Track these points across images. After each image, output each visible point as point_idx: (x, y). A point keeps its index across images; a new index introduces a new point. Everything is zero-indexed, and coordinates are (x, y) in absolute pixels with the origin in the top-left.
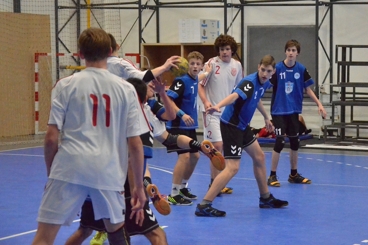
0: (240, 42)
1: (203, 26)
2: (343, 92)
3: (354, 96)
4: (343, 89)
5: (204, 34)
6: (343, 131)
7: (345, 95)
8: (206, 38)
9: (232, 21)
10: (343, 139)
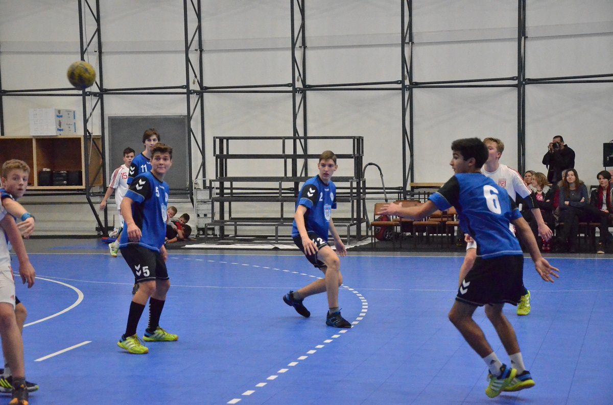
0: (101, 135)
1: (58, 116)
2: (222, 188)
3: (232, 191)
4: (222, 184)
5: (60, 126)
6: (222, 230)
7: (223, 191)
8: (62, 130)
9: (91, 110)
10: (223, 237)
